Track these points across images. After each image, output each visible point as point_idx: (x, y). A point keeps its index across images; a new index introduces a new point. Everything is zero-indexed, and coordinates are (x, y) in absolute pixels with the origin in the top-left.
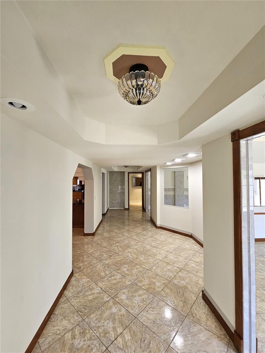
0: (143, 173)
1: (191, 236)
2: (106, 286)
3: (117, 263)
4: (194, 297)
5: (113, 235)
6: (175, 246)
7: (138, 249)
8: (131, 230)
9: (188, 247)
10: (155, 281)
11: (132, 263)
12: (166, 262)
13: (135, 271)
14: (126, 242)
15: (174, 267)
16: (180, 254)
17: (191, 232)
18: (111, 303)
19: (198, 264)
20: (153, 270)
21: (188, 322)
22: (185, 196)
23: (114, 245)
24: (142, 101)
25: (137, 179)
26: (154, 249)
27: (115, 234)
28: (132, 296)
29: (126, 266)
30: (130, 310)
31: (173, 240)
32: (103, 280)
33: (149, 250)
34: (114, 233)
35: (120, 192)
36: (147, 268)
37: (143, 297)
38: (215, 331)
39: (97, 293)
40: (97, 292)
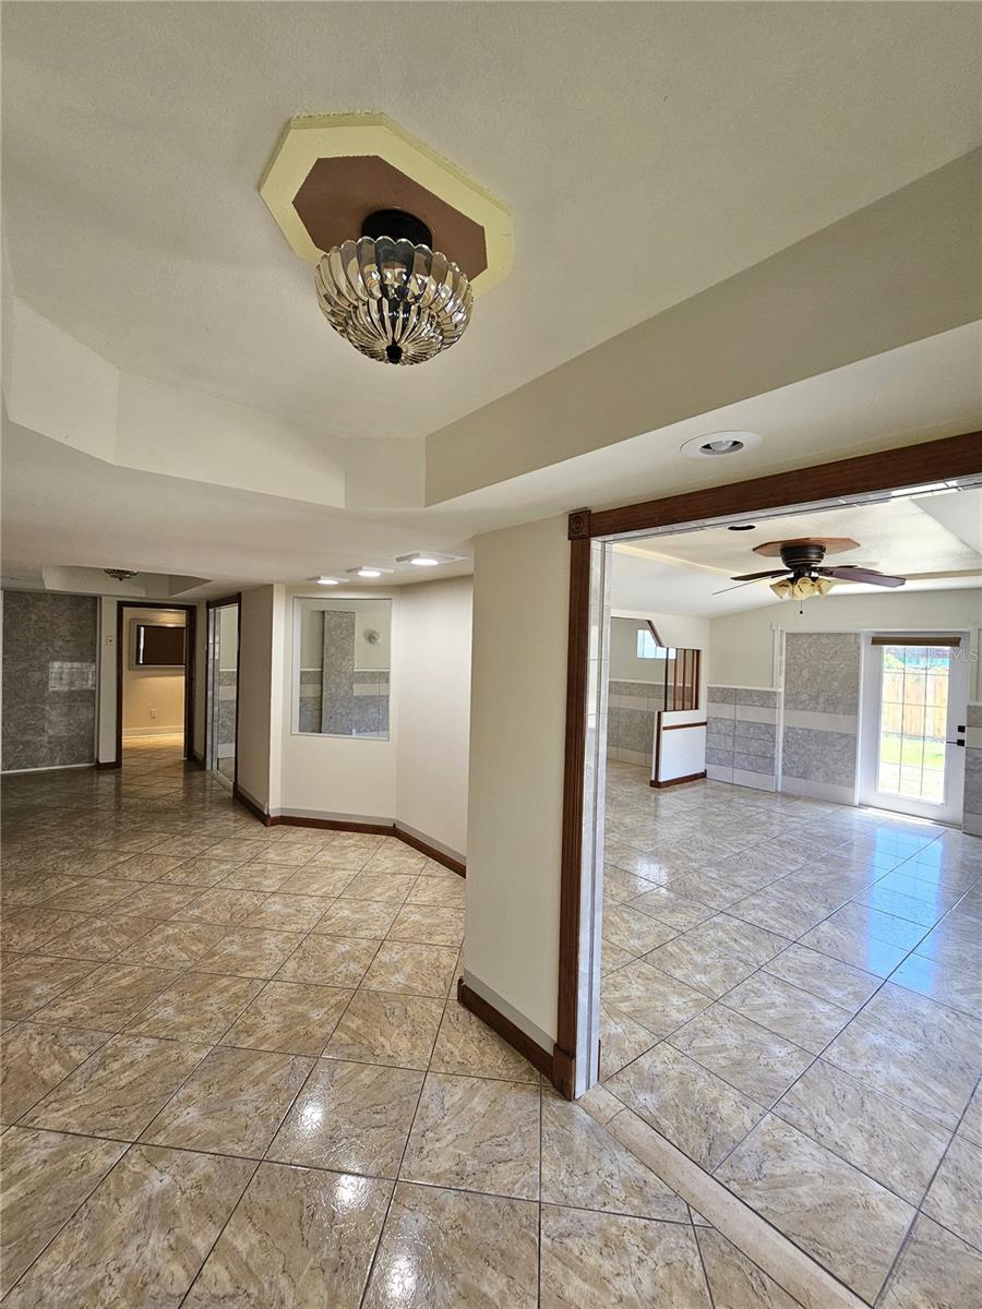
0: (190, 610)
1: (393, 831)
2: (85, 1115)
3: (120, 1000)
4: (438, 1006)
5: (61, 889)
6: (349, 872)
7: (208, 918)
8: (156, 850)
9: (388, 866)
10: (305, 1008)
11: (192, 980)
12: (328, 934)
13: (214, 1003)
14: (141, 905)
15: (360, 941)
16: (368, 896)
17: (394, 817)
18: (135, 1165)
19: (428, 909)
20: (288, 975)
21: (435, 1085)
22: (355, 701)
23: (83, 930)
24: (404, 350)
25: (155, 632)
26: (275, 902)
27: (75, 884)
28: (229, 1095)
29: (171, 996)
30: (230, 1146)
31: (335, 854)
32: (62, 1094)
33: (258, 911)
34: (67, 880)
35: (71, 692)
36: (263, 976)
37: (272, 1079)
38: (505, 1072)
39: (45, 1161)
40: (44, 1157)
